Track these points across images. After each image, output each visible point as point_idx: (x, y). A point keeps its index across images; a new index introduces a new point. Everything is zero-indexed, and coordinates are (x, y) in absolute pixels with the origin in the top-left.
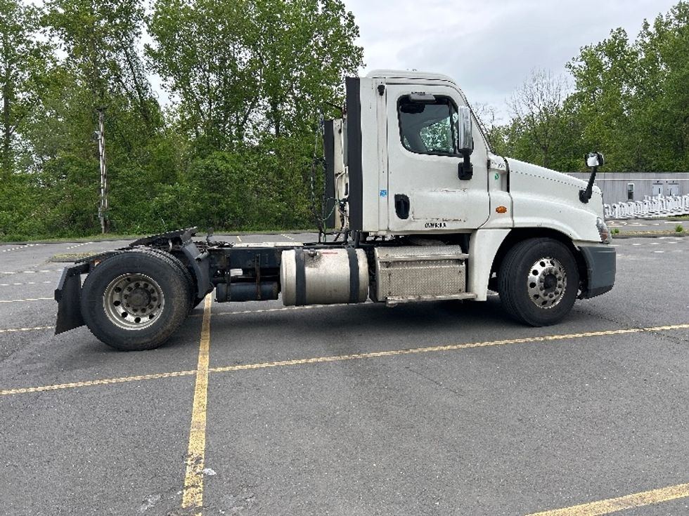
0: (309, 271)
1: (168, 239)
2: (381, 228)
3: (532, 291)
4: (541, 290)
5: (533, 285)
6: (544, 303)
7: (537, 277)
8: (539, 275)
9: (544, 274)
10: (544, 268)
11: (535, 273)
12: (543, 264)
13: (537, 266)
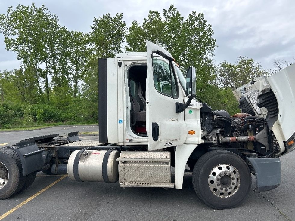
0: (80, 164)
2: (120, 141)
3: (211, 187)
4: (218, 185)
5: (212, 182)
6: (222, 194)
7: (215, 177)
8: (216, 176)
9: (220, 175)
10: (221, 171)
11: (214, 174)
12: (220, 169)
13: (216, 170)
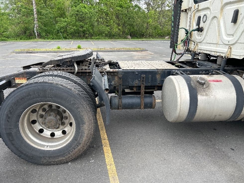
0: (201, 99)
1: (74, 62)
